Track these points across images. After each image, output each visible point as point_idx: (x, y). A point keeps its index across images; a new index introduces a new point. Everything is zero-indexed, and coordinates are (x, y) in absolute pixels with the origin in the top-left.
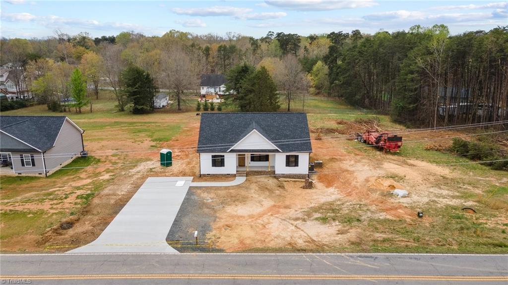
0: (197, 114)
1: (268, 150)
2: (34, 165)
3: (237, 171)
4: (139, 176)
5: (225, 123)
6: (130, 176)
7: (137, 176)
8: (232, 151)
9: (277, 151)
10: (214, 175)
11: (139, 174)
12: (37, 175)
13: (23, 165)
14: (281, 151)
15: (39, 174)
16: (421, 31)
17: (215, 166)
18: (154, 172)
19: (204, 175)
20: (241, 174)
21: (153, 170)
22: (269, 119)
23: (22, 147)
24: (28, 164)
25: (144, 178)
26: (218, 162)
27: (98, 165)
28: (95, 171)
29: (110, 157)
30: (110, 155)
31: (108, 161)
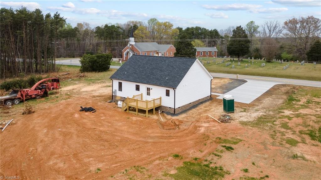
4: (256, 108)
6: (265, 108)
7: (258, 107)
11: (256, 109)
18: (243, 109)
21: (243, 110)
25: (252, 105)
27: (306, 129)
28: (303, 119)
29: (298, 139)
30: (301, 144)
31: (297, 132)
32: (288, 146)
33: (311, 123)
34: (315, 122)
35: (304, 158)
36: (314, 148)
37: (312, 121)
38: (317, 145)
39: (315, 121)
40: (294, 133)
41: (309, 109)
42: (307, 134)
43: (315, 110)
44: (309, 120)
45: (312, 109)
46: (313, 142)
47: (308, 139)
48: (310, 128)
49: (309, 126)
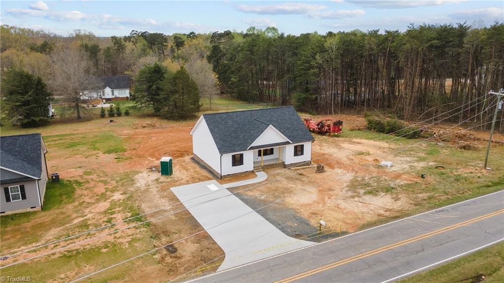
0: (111, 121)
1: (281, 143)
2: (24, 197)
3: (254, 167)
5: (230, 122)
6: (145, 191)
8: (252, 148)
9: (288, 143)
10: (233, 174)
11: (151, 187)
12: (29, 210)
13: (8, 200)
14: (291, 142)
15: (32, 208)
16: (256, 32)
17: (235, 166)
19: (225, 176)
20: (258, 169)
21: (160, 181)
22: (266, 115)
23: (7, 178)
24: (15, 197)
26: (238, 161)
27: (86, 186)
28: (95, 193)
29: (86, 177)
30: (81, 174)
31: (90, 181)
32: (89, 170)
33: (85, 192)
34: (82, 195)
35: (75, 168)
36: (71, 175)
37: (86, 194)
38: (71, 178)
39: (83, 197)
40: (92, 179)
41: (100, 211)
42: (82, 183)
43: (93, 213)
44: (89, 194)
45: (97, 213)
46: (75, 179)
47: (79, 179)
48: (84, 188)
49: (85, 189)
